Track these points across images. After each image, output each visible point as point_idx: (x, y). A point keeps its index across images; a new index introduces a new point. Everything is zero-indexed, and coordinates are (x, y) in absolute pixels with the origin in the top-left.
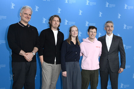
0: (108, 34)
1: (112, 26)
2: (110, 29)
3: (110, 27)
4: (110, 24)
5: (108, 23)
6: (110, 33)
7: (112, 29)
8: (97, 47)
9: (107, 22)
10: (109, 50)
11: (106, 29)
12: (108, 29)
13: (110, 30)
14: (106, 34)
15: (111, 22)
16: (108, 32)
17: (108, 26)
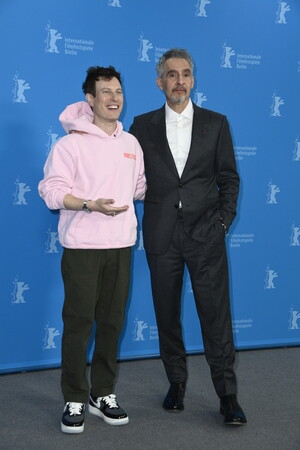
0: (174, 104)
1: (187, 73)
2: (181, 82)
3: (181, 77)
4: (178, 64)
5: (170, 60)
6: (179, 101)
7: (188, 83)
8: (127, 155)
9: (168, 56)
10: (180, 172)
11: (165, 85)
12: (172, 83)
13: (179, 89)
14: (167, 106)
15: (181, 54)
16: (174, 97)
17: (172, 73)
